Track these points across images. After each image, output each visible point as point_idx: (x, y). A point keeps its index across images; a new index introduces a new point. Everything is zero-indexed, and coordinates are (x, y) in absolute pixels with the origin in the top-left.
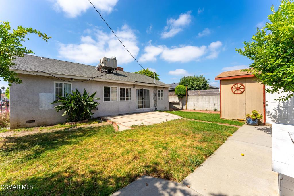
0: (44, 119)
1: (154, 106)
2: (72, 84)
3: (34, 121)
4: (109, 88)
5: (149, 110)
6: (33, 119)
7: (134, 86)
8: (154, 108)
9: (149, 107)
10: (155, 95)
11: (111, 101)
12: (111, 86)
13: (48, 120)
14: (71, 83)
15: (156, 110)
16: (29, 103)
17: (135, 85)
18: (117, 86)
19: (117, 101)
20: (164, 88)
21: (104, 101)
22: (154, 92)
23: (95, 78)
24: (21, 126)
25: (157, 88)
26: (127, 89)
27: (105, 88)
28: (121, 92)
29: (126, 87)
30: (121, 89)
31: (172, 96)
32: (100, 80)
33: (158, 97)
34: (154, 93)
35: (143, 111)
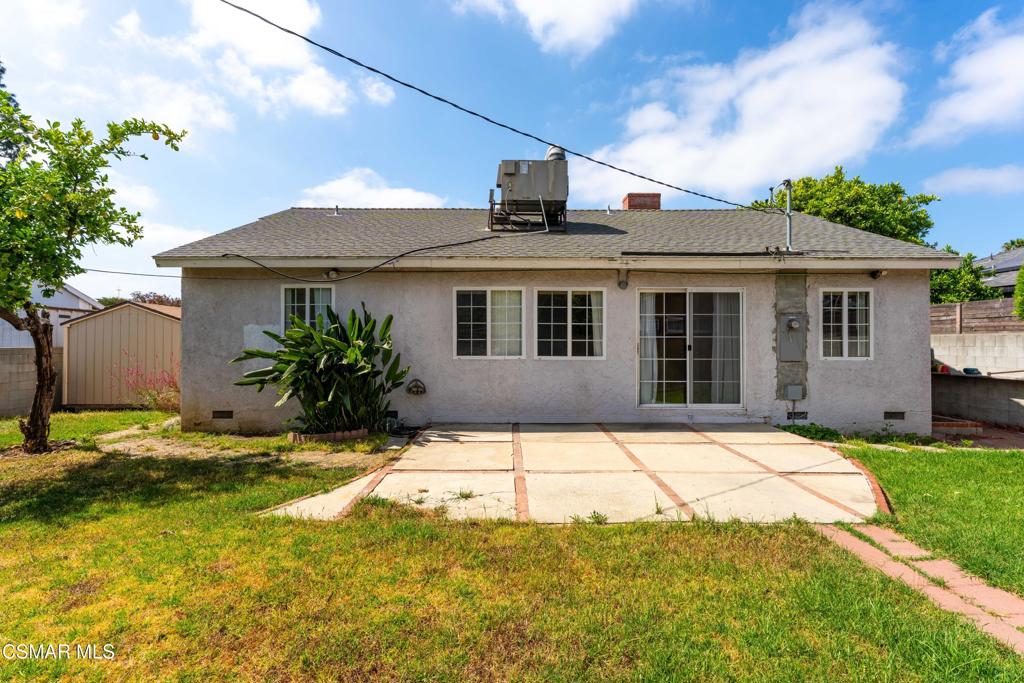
0: (254, 410)
1: (782, 392)
2: (336, 290)
3: (229, 414)
4: (481, 298)
5: (733, 414)
6: (230, 409)
7: (622, 278)
8: (784, 406)
9: (739, 402)
10: (789, 326)
11: (489, 356)
12: (489, 289)
13: (265, 417)
14: (333, 287)
15: (799, 422)
16: (221, 356)
17: (629, 271)
18: (523, 284)
19: (523, 357)
20: (874, 274)
21: (455, 357)
22: (782, 304)
23: (402, 256)
24: (201, 427)
25: (810, 280)
26: (581, 299)
27: (463, 298)
28: (543, 315)
29: (570, 289)
30: (543, 298)
31: (1004, 328)
32: (427, 264)
33: (816, 337)
34: (779, 314)
35: (685, 420)
